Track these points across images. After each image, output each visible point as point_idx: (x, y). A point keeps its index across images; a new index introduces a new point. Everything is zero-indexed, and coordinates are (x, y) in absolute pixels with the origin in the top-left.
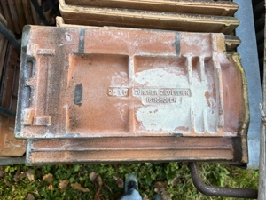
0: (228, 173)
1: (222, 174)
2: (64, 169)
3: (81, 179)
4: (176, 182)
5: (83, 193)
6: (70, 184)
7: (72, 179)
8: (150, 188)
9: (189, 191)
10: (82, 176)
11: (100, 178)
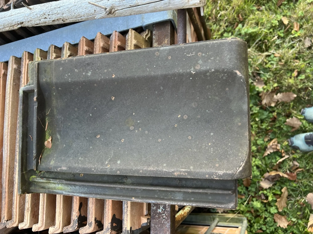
0: (240, 25)
1: (243, 32)
2: (261, 222)
3: (270, 199)
4: (259, 81)
5: (289, 196)
6: (279, 213)
7: (273, 210)
8: (272, 112)
9: (268, 65)
10: (267, 198)
11: (267, 175)
